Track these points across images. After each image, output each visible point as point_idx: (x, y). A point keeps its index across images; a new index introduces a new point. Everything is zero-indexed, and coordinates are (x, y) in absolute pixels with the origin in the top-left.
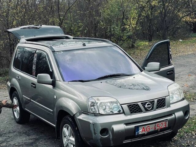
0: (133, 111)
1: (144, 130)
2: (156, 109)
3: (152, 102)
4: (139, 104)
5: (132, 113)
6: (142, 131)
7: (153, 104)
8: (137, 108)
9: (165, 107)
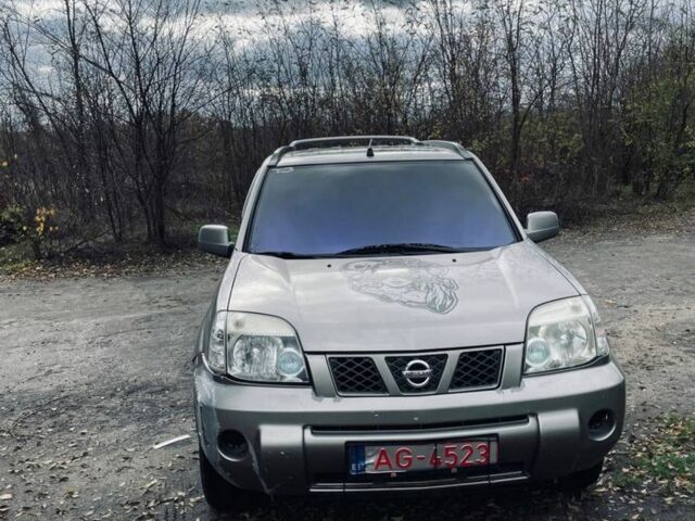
0: (351, 383)
1: (388, 463)
2: (451, 387)
3: (437, 360)
4: (380, 361)
5: (343, 389)
6: (379, 463)
7: (442, 367)
8: (367, 374)
9: (495, 386)
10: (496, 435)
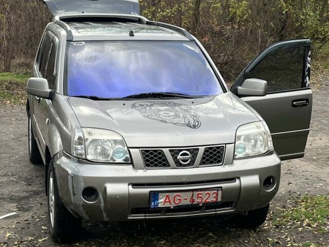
0: (152, 163)
1: (170, 201)
2: (200, 164)
3: (194, 151)
4: (166, 151)
5: (148, 165)
6: (165, 202)
7: (196, 154)
8: (160, 158)
9: (221, 164)
10: (221, 187)
